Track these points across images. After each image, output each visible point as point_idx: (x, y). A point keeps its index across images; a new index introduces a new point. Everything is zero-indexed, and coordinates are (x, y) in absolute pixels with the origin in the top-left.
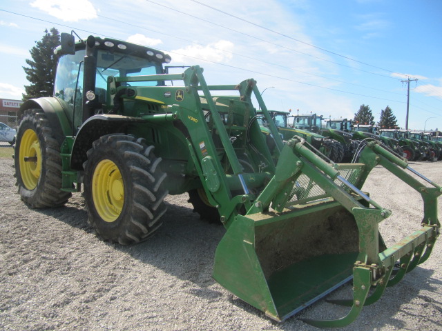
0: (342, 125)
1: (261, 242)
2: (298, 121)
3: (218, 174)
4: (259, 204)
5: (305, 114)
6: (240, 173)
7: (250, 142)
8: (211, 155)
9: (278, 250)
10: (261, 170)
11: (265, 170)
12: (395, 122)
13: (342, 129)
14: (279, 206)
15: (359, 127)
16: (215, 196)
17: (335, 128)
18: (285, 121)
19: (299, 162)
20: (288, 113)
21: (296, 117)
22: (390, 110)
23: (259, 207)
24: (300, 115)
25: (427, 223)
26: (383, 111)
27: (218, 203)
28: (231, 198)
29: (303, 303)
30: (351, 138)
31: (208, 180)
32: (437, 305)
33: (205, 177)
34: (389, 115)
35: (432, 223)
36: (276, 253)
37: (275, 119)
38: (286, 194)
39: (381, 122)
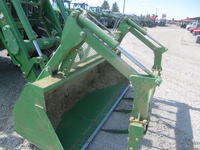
0: (97, 10)
1: (54, 92)
2: (76, 6)
3: (17, 40)
4: (48, 69)
5: (79, 3)
6: (34, 39)
7: (44, 15)
8: (10, 25)
9: (67, 93)
10: (53, 35)
11: (56, 35)
12: (118, 10)
13: (97, 11)
14: (65, 69)
15: (104, 11)
16: (17, 57)
17: (94, 11)
18: (69, 6)
19: (82, 32)
20: (70, 2)
21: (74, 4)
22: (116, 4)
23: (49, 71)
24: (77, 3)
25: (155, 69)
26: (113, 4)
27: (20, 63)
28: (29, 59)
29: (87, 140)
30: (101, 16)
31: (10, 45)
32: (162, 119)
33: (7, 43)
34: (116, 6)
35: (158, 69)
36: (66, 96)
37: (63, 4)
38: (71, 60)
39: (112, 9)
